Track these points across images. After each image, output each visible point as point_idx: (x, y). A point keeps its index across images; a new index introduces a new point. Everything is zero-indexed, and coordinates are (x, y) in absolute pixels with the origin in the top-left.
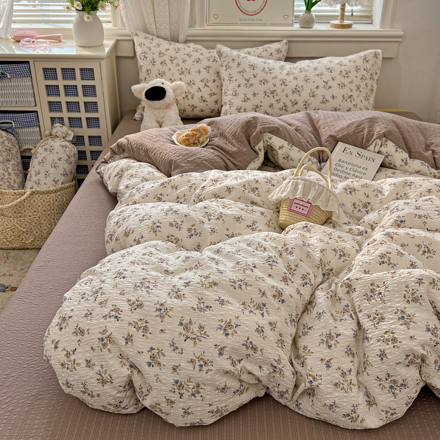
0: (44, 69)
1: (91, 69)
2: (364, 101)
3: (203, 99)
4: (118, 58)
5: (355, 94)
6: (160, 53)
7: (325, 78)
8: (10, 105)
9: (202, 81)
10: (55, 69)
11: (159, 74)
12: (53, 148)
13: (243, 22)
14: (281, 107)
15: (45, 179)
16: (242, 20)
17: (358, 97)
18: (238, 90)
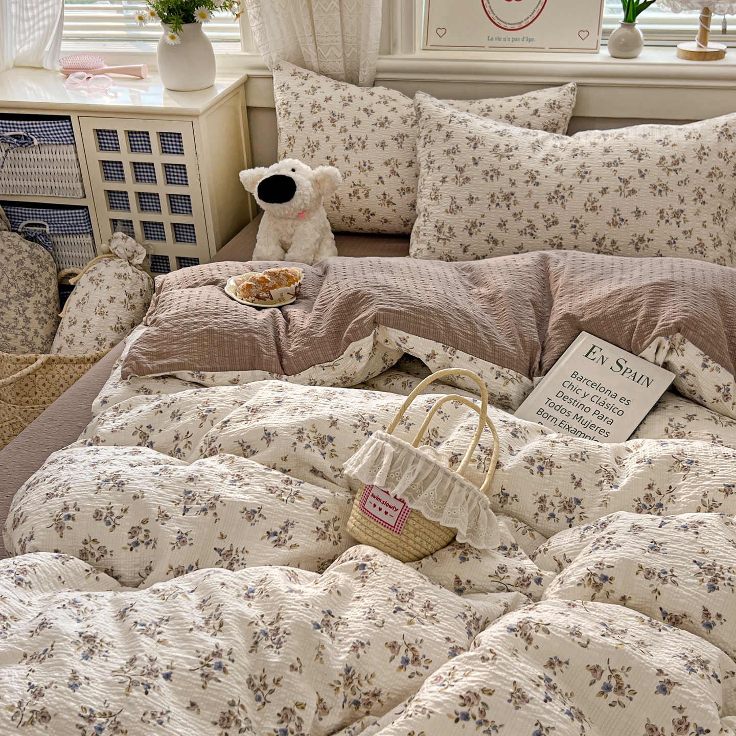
0: (97, 131)
1: (177, 134)
2: (710, 224)
3: (388, 198)
4: (249, 109)
5: (690, 208)
6: (313, 106)
7: (622, 171)
8: (41, 194)
9: (386, 164)
10: (116, 132)
11: (309, 147)
12: (102, 278)
13: (495, 43)
14: (522, 227)
15: (82, 334)
16: (492, 39)
17: (697, 214)
18: (441, 188)
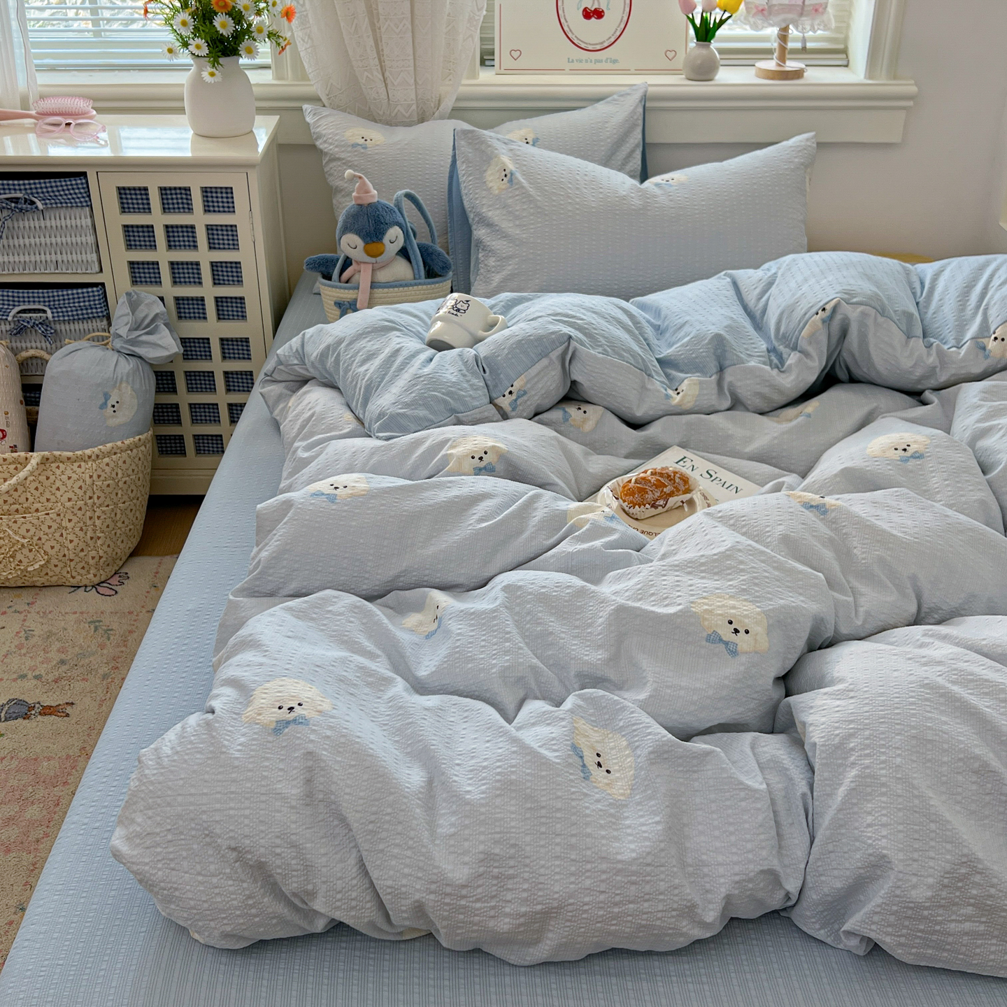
0: (119, 188)
1: (226, 188)
8: (43, 271)
10: (146, 189)
